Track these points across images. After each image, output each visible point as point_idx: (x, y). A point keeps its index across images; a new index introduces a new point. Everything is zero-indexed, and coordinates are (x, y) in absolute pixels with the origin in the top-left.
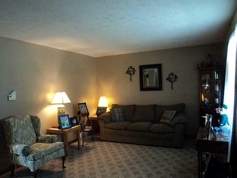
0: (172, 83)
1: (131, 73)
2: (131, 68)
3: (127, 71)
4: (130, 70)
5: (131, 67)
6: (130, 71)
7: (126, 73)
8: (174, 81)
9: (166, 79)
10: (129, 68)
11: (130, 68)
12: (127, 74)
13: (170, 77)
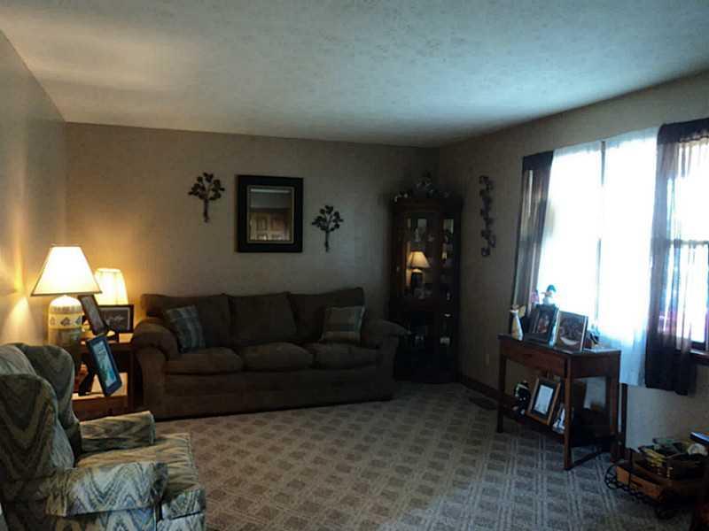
0: (327, 232)
1: (206, 195)
2: (209, 180)
3: (193, 186)
4: (206, 184)
5: (209, 177)
6: (204, 190)
7: (190, 193)
8: (332, 230)
9: (313, 221)
10: (200, 179)
11: (204, 178)
12: (192, 196)
13: (323, 216)
